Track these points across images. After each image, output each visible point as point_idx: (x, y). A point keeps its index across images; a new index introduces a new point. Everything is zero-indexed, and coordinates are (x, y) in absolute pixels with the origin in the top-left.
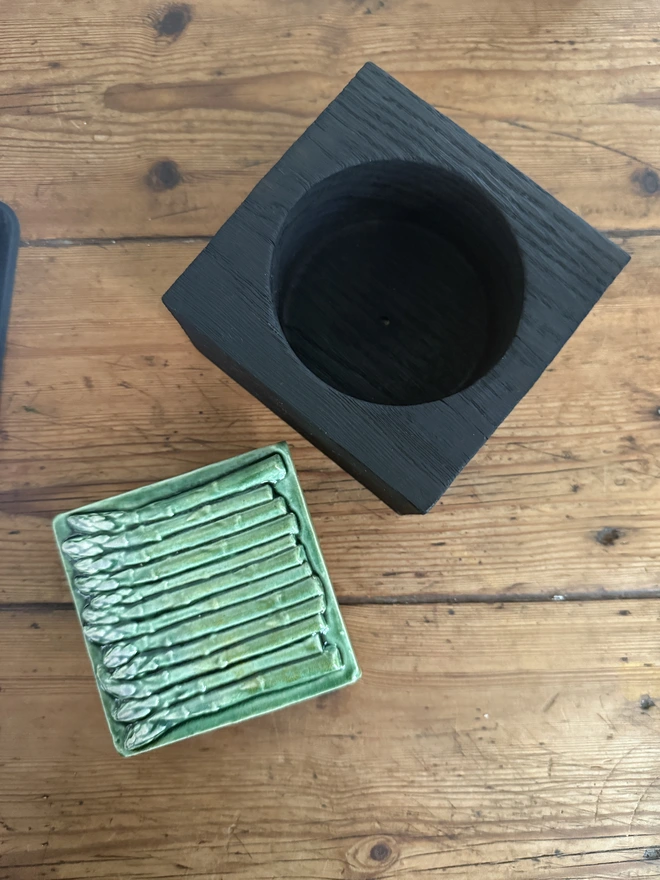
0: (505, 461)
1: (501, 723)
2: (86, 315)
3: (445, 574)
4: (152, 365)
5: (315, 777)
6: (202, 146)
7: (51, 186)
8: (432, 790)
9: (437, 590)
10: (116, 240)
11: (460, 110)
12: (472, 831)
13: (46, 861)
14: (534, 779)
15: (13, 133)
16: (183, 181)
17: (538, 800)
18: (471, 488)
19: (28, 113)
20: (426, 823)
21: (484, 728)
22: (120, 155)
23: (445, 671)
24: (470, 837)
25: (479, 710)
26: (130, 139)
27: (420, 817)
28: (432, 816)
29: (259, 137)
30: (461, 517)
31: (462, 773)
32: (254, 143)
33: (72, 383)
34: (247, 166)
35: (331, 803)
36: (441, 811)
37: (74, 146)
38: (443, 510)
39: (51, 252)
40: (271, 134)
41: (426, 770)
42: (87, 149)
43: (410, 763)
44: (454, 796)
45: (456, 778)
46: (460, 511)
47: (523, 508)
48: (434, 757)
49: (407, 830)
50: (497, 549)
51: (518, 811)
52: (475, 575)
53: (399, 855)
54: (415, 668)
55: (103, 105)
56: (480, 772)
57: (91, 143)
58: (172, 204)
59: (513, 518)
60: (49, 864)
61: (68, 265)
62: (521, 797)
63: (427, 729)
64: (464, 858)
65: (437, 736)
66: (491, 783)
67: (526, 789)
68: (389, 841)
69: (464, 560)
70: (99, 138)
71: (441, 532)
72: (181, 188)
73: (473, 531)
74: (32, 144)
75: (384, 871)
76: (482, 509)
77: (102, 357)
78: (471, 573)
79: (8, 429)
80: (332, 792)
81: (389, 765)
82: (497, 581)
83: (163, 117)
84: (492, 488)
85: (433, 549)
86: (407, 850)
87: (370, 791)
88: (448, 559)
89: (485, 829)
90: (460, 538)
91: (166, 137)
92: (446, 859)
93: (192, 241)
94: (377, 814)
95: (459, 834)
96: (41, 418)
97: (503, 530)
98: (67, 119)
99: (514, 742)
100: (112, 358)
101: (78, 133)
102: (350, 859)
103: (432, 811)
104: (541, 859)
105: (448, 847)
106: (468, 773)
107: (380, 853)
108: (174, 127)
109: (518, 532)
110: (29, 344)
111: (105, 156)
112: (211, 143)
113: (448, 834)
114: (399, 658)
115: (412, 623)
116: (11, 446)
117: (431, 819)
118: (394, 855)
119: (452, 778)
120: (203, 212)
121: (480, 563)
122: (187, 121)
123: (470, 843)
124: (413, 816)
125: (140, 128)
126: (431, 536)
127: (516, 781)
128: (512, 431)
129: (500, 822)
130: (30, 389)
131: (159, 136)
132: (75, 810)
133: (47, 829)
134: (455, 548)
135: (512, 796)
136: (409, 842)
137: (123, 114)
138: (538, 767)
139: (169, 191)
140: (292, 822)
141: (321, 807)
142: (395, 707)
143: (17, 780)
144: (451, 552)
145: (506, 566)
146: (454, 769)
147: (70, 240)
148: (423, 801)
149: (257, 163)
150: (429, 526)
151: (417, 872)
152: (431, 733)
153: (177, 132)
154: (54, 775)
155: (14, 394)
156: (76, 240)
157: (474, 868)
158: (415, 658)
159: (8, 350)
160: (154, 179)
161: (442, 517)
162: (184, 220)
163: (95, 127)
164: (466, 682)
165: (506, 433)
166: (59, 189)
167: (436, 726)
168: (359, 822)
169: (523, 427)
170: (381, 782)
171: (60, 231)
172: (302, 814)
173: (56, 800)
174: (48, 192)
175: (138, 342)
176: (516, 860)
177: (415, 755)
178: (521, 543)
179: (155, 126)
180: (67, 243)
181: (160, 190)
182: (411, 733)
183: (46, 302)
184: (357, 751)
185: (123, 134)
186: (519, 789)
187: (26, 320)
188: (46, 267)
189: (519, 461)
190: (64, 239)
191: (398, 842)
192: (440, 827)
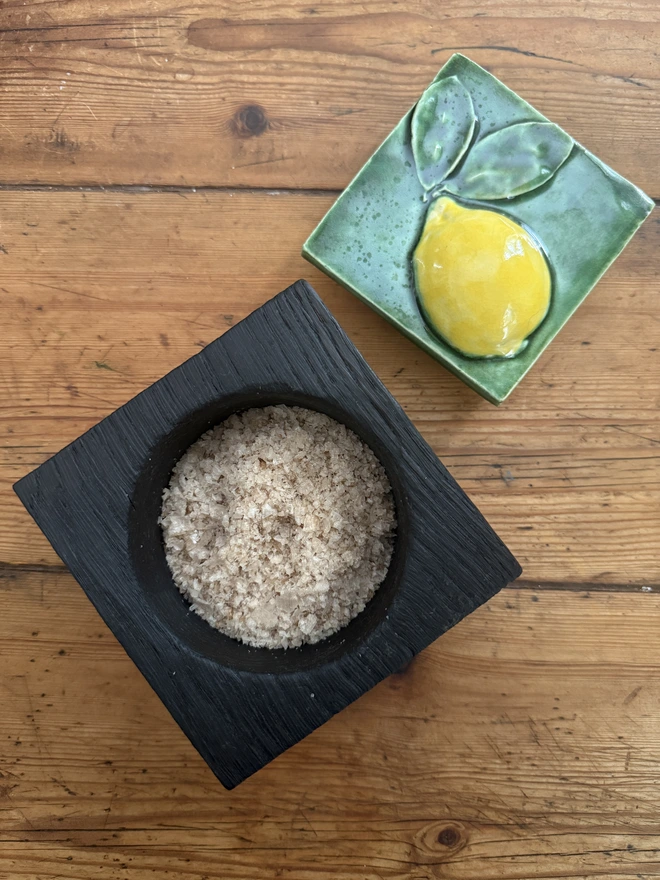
0: (601, 444)
1: (580, 714)
2: (163, 267)
3: (531, 559)
4: (230, 325)
5: (385, 758)
6: (292, 90)
7: (129, 128)
8: (505, 777)
10: (197, 188)
11: (571, 62)
12: (543, 822)
13: (107, 827)
14: (610, 772)
15: (90, 68)
16: (271, 128)
17: (613, 794)
18: (563, 471)
19: (106, 46)
20: (497, 811)
21: (562, 718)
22: (204, 96)
23: (525, 658)
24: (541, 827)
25: (557, 699)
26: (215, 79)
27: (491, 805)
28: (504, 804)
29: (353, 83)
30: (551, 501)
31: (536, 763)
32: (347, 90)
33: (146, 339)
34: (339, 115)
35: (400, 783)
36: (512, 799)
37: (155, 85)
38: (533, 493)
39: (126, 198)
40: (366, 80)
41: (500, 757)
42: (167, 88)
43: (482, 749)
44: (527, 786)
45: (530, 768)
46: (550, 495)
47: (617, 493)
48: (509, 744)
49: (477, 817)
50: (587, 536)
51: (592, 804)
52: (562, 562)
53: (467, 841)
54: (495, 654)
55: (186, 40)
56: (555, 763)
57: (173, 82)
58: (258, 152)
59: (606, 505)
60: (110, 830)
61: (145, 213)
62: (597, 790)
63: (502, 716)
64: (535, 848)
65: (512, 723)
66: (566, 775)
67: (601, 782)
68: (459, 827)
69: (551, 548)
70: (181, 77)
71: (528, 516)
72: (268, 135)
73: (563, 516)
74: (110, 81)
75: (451, 856)
76: (573, 494)
77: (179, 314)
78: (558, 560)
79: (78, 386)
80: (401, 775)
81: (461, 751)
82: (584, 569)
83: (250, 57)
84: (585, 472)
85: (519, 533)
86: (477, 837)
87: (441, 776)
88: (534, 544)
89: (557, 820)
90: (549, 523)
91: (253, 79)
92: (515, 848)
93: (278, 193)
94: (447, 799)
95: (531, 824)
96: (115, 375)
97: (594, 517)
98: (147, 55)
99: (592, 734)
100: (189, 315)
102: (418, 844)
103: (504, 799)
104: (613, 853)
105: (519, 835)
106: (544, 763)
107: (448, 838)
108: (262, 68)
109: (610, 519)
110: (103, 297)
111: (186, 97)
112: (301, 87)
113: (519, 823)
114: (478, 643)
115: (493, 609)
116: (82, 403)
117: (503, 807)
118: (464, 841)
119: (526, 768)
120: (290, 162)
121: (568, 550)
122: (277, 62)
123: (541, 833)
124: (484, 802)
125: (226, 69)
126: (517, 520)
127: (590, 774)
128: (610, 412)
129: (573, 814)
130: (103, 344)
131: (245, 78)
132: (139, 778)
133: (110, 795)
134: (543, 533)
135: (587, 789)
136: (478, 829)
137: (208, 52)
138: (615, 761)
139: (254, 138)
140: (359, 802)
141: (389, 789)
142: (470, 693)
143: (80, 745)
144: (538, 537)
145: (595, 554)
146: (529, 758)
147: (148, 186)
148: (496, 789)
149: (350, 112)
150: (516, 509)
151: (484, 858)
152: (507, 720)
153: (264, 74)
154: (118, 742)
155: (85, 348)
156: (154, 187)
157: (543, 858)
158: (494, 643)
159: (80, 301)
160: (240, 125)
161: (530, 500)
162: (270, 170)
163: (177, 65)
164: (546, 671)
165: (604, 414)
166: (137, 131)
167: (512, 714)
168: (429, 806)
169: (622, 409)
170: (453, 767)
171: (137, 176)
172: (370, 795)
173: (120, 767)
174: (126, 133)
175: (217, 299)
176: (587, 853)
177: (490, 742)
178: (612, 531)
179: (241, 67)
180: (144, 189)
181: (244, 137)
182: (486, 720)
183: (121, 251)
184: (429, 735)
185: (205, 74)
186: (594, 782)
187: (100, 270)
188: (122, 214)
189: (616, 445)
190: (141, 185)
191: (467, 828)
192: (511, 816)
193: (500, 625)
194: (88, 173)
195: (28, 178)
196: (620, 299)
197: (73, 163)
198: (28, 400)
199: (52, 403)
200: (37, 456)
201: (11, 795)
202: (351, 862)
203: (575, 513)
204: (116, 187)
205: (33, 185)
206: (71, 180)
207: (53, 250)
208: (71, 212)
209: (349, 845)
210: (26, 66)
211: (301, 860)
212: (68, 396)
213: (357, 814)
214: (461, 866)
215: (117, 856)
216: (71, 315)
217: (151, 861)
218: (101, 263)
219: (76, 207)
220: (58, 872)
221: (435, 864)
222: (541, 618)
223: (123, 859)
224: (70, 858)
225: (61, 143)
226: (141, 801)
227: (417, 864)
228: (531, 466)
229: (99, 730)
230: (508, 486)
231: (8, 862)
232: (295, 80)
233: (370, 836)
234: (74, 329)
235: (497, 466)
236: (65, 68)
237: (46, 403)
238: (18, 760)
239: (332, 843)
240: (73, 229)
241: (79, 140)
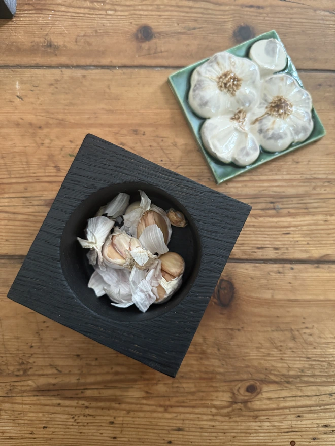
0: (322, 191)
1: (316, 325)
2: (102, 106)
3: (290, 249)
4: (136, 134)
5: (219, 350)
6: (165, 19)
7: (84, 38)
8: (278, 358)
9: (285, 257)
10: (119, 67)
11: (303, 4)
12: (298, 380)
13: (78, 388)
14: (331, 354)
15: (63, 8)
16: (155, 37)
17: (333, 365)
18: (305, 205)
20: (275, 375)
21: (307, 328)
22: (121, 22)
23: (287, 298)
24: (298, 383)
25: (304, 318)
26: (127, 13)
27: (272, 372)
28: (278, 371)
29: (196, 15)
30: (299, 220)
31: (294, 350)
32: (193, 18)
34: (189, 30)
35: (227, 363)
36: (282, 369)
37: (96, 16)
38: (290, 216)
39: (84, 72)
40: (202, 13)
41: (276, 348)
42: (103, 18)
43: (268, 344)
44: (290, 362)
45: (291, 353)
46: (298, 217)
47: (332, 215)
48: (281, 341)
49: (265, 378)
50: (317, 237)
51: (322, 370)
52: (305, 250)
53: (261, 390)
54: (272, 296)
57: (105, 15)
58: (149, 49)
59: (326, 221)
60: (80, 390)
61: (93, 79)
62: (324, 363)
63: (277, 327)
64: (294, 393)
65: (282, 331)
66: (309, 356)
67: (327, 359)
68: (256, 383)
69: (300, 243)
70: (109, 12)
71: (288, 227)
72: (154, 41)
73: (305, 227)
74: (74, 15)
75: (253, 398)
76: (309, 216)
77: (110, 129)
79: (60, 165)
80: (227, 358)
81: (257, 345)
82: (316, 253)
83: (144, 3)
84: (316, 205)
85: (283, 236)
86: (265, 388)
87: (247, 358)
88: (291, 241)
89: (306, 379)
90: (298, 231)
91: (146, 13)
92: (285, 393)
93: (159, 69)
94: (250, 370)
95: (292, 381)
97: (320, 227)
98: (92, 2)
99: (322, 335)
100: (115, 130)
101: (98, 9)
102: (236, 392)
103: (278, 369)
104: (333, 395)
105: (286, 387)
106: (299, 350)
107: (252, 389)
108: (150, 8)
109: (328, 228)
110: (72, 121)
111: (112, 22)
112: (170, 17)
114: (264, 291)
115: (271, 274)
116: (62, 174)
117: (278, 373)
118: (259, 390)
119: (289, 353)
120: (165, 54)
121: (308, 244)
122: (157, 5)
123: (297, 385)
124: (268, 371)
125: (132, 8)
126: (282, 229)
127: (321, 355)
128: (326, 175)
129: (313, 376)
130: (73, 145)
131: (141, 13)
132: (94, 363)
133: (79, 372)
134: (295, 236)
135: (320, 363)
136: (266, 384)
139: (147, 42)
140: (206, 373)
141: (221, 365)
142: (261, 316)
143: (63, 347)
144: (293, 238)
145: (321, 245)
146: (290, 348)
147: (94, 66)
148: (274, 364)
149: (194, 29)
150: (282, 224)
151: (269, 399)
152: (279, 329)
153: (152, 10)
154: (83, 345)
155: (64, 147)
156: (97, 67)
157: (299, 398)
158: (272, 291)
159: (60, 123)
160: (139, 36)
161: (289, 219)
162: (155, 58)
163: (107, 7)
164: (298, 304)
165: (324, 176)
166: (88, 39)
167: (282, 326)
168: (241, 374)
169: (332, 174)
170: (254, 354)
171: (89, 61)
172: (211, 369)
173: (84, 357)
174: (82, 40)
175: (130, 122)
176: (320, 395)
177: (271, 340)
178: (329, 234)
179: (140, 7)
180: (92, 68)
181: (143, 42)
183: (80, 98)
184: (241, 337)
185: (122, 11)
186: (323, 359)
187: (70, 108)
188: (81, 80)
189: (330, 192)
190: (90, 66)
191: (261, 384)
192: (282, 377)
193: (275, 282)
194: (64, 60)
195: (33, 63)
196: (330, 119)
197: (56, 55)
198: (34, 173)
199: (47, 174)
200: (40, 201)
201: (29, 373)
202: (203, 402)
203: (311, 225)
204: (78, 67)
205: (36, 66)
206: (55, 63)
207: (46, 98)
208: (55, 80)
209: (201, 394)
210: (31, 8)
211: (177, 402)
212: (55, 171)
213: (204, 379)
214: (258, 403)
215: (83, 402)
216: (55, 131)
217: (101, 404)
218: (71, 104)
219: (58, 77)
220: (53, 411)
221: (245, 402)
222: (295, 278)
223: (86, 404)
224: (59, 404)
225: (50, 45)
226: (95, 374)
227: (236, 403)
228: (289, 203)
229: (73, 339)
230: (278, 213)
231: (27, 407)
232: (167, 13)
233: (212, 389)
234: (57, 137)
235: (272, 203)
236: (51, 8)
237: (44, 175)
238: (32, 355)
239: (193, 393)
240: (57, 88)
241: (59, 44)
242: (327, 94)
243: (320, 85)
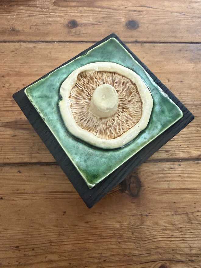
2: (45, 63)
3: (176, 151)
5: (133, 234)
6: (85, 17)
7: (36, 26)
8: (181, 239)
9: (173, 157)
10: (57, 42)
15: (24, 11)
16: (79, 26)
19: (29, 6)
20: (181, 254)
21: (198, 211)
22: (58, 18)
23: (180, 187)
25: (195, 203)
26: (62, 14)
27: (177, 252)
28: (183, 251)
29: (103, 15)
31: (192, 231)
32: (102, 17)
34: (99, 23)
35: (140, 245)
36: (185, 249)
37: (44, 16)
39: (34, 45)
40: (106, 14)
41: (178, 230)
42: (48, 16)
43: (170, 227)
44: (190, 242)
45: (190, 234)
48: (180, 224)
49: (173, 258)
50: (193, 142)
52: (187, 151)
54: (169, 186)
55: (53, 5)
57: (49, 15)
58: (75, 32)
59: (198, 131)
61: (40, 49)
63: (175, 212)
65: (180, 214)
68: (166, 264)
69: (182, 146)
70: (51, 14)
72: (78, 28)
73: (184, 135)
74: (30, 15)
78: (185, 150)
80: (140, 241)
81: (162, 228)
82: (195, 153)
83: (72, 9)
85: (171, 142)
87: (156, 240)
88: (177, 146)
90: (180, 138)
91: (73, 14)
93: (82, 43)
94: (160, 251)
95: (195, 260)
97: (195, 135)
98: (42, 8)
101: (45, 12)
103: (182, 249)
106: (195, 231)
108: (76, 12)
110: (25, 72)
111: (53, 18)
112: (88, 16)
113: (190, 260)
115: (166, 169)
117: (182, 253)
119: (188, 234)
120: (85, 35)
121: (188, 147)
122: (80, 10)
124: (175, 251)
125: (65, 12)
128: (193, 102)
131: (71, 14)
132: (30, 253)
134: (178, 142)
136: (174, 264)
137: (60, 8)
139: (74, 29)
140: (124, 255)
141: (136, 248)
142: (161, 202)
143: (5, 239)
144: (178, 143)
145: (198, 148)
146: (189, 229)
148: (178, 244)
149: (103, 22)
152: (177, 213)
153: (78, 13)
155: (18, 88)
156: (43, 42)
158: (168, 182)
159: (17, 74)
160: (70, 25)
162: (79, 37)
163: (50, 11)
164: (189, 192)
166: (38, 27)
167: (179, 210)
168: (153, 255)
169: (196, 101)
170: (160, 236)
171: (38, 39)
172: (128, 251)
173: (22, 249)
174: (34, 28)
177: (172, 223)
179: (70, 11)
180: (40, 42)
181: (72, 28)
182: (170, 214)
183: (32, 59)
184: (149, 222)
185: (59, 13)
187: (24, 65)
188: (32, 49)
189: (197, 112)
190: (39, 41)
191: (170, 264)
192: (186, 256)
193: (169, 175)
194: (22, 38)
195: (2, 39)
196: (190, 69)
197: (17, 35)
199: (5, 106)
203: (188, 134)
204: (31, 42)
205: (4, 41)
206: (16, 40)
207: (9, 59)
208: (15, 49)
210: (3, 11)
212: (11, 103)
213: (124, 261)
216: (14, 79)
218: (25, 62)
219: (17, 47)
222: (183, 172)
225: (14, 30)
229: (14, 232)
232: (86, 14)
236: (16, 11)
237: (3, 106)
240: (16, 53)
241: (20, 29)
242: (185, 55)
243: (180, 50)
